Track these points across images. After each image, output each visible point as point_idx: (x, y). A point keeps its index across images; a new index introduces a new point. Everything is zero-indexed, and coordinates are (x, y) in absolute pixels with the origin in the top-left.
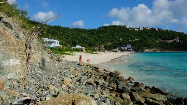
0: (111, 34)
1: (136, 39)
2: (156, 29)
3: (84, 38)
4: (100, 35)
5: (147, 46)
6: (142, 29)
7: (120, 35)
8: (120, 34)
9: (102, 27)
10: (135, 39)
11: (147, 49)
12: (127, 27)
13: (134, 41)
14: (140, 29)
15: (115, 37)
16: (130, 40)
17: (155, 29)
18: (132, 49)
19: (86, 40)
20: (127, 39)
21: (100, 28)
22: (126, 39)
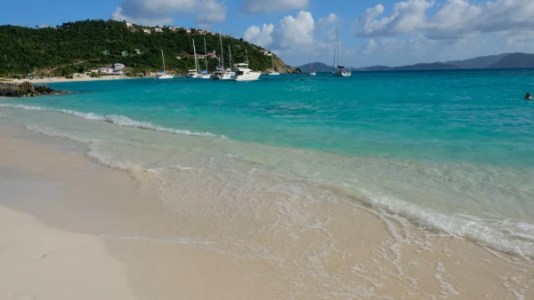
0: (87, 41)
1: (138, 52)
2: (188, 31)
3: (22, 49)
4: (62, 44)
5: (153, 66)
6: (161, 30)
7: (107, 44)
8: (108, 41)
9: (69, 23)
10: (135, 52)
11: (154, 71)
12: (128, 24)
13: (132, 55)
14: (157, 30)
15: (94, 48)
16: (124, 53)
17: (184, 31)
18: (121, 72)
19: (26, 53)
20: (118, 52)
21: (65, 25)
22: (116, 53)
